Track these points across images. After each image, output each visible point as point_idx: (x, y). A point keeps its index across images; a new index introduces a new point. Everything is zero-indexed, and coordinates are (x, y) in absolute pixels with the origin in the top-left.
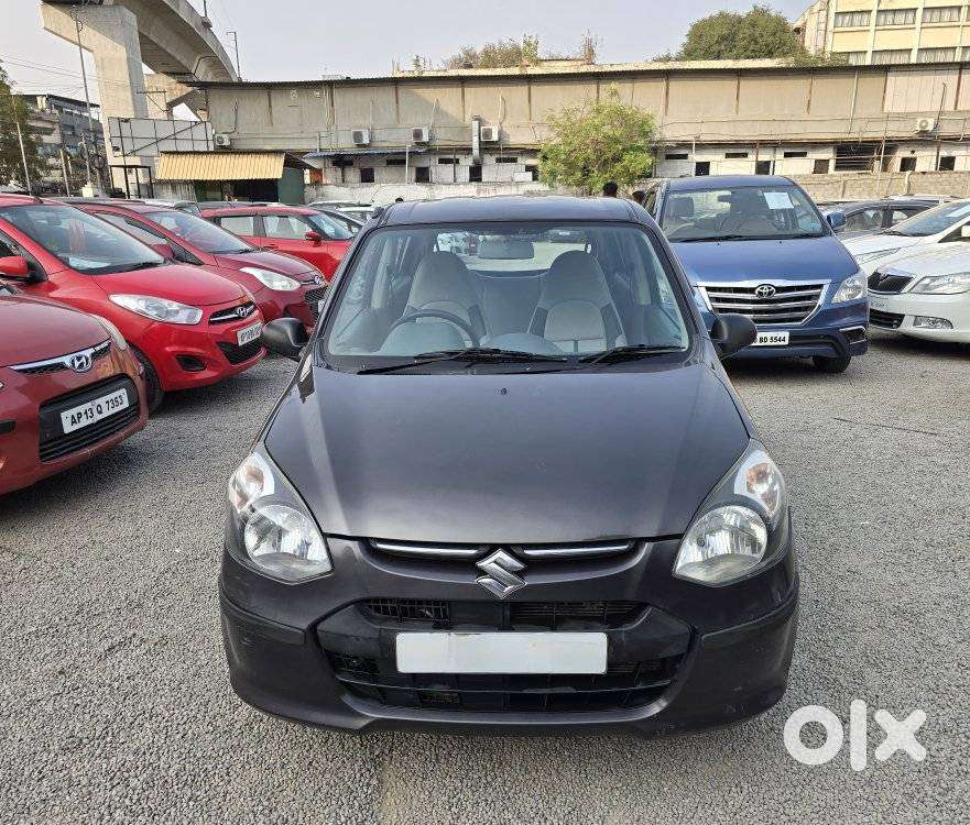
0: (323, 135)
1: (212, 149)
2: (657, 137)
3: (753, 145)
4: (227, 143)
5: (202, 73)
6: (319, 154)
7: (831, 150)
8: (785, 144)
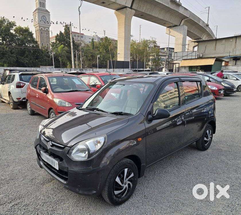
0: (231, 51)
1: (196, 58)
4: (201, 56)
5: (204, 38)
6: (229, 57)
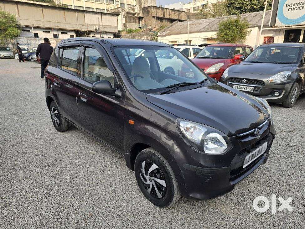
2: (18, 23)
3: (51, 29)
7: (74, 32)
8: (61, 30)
